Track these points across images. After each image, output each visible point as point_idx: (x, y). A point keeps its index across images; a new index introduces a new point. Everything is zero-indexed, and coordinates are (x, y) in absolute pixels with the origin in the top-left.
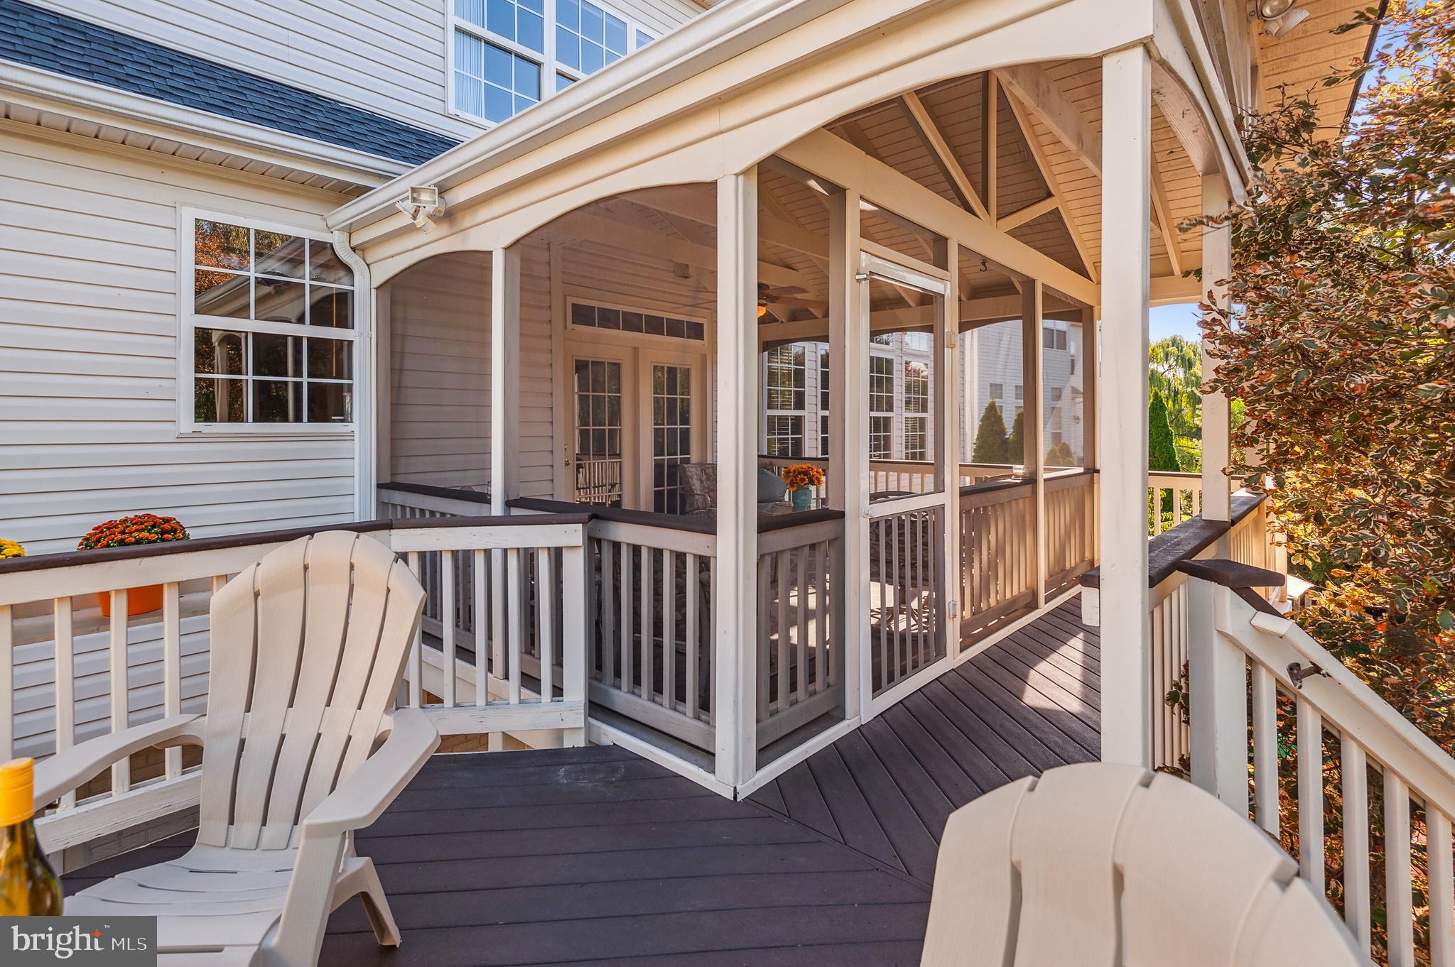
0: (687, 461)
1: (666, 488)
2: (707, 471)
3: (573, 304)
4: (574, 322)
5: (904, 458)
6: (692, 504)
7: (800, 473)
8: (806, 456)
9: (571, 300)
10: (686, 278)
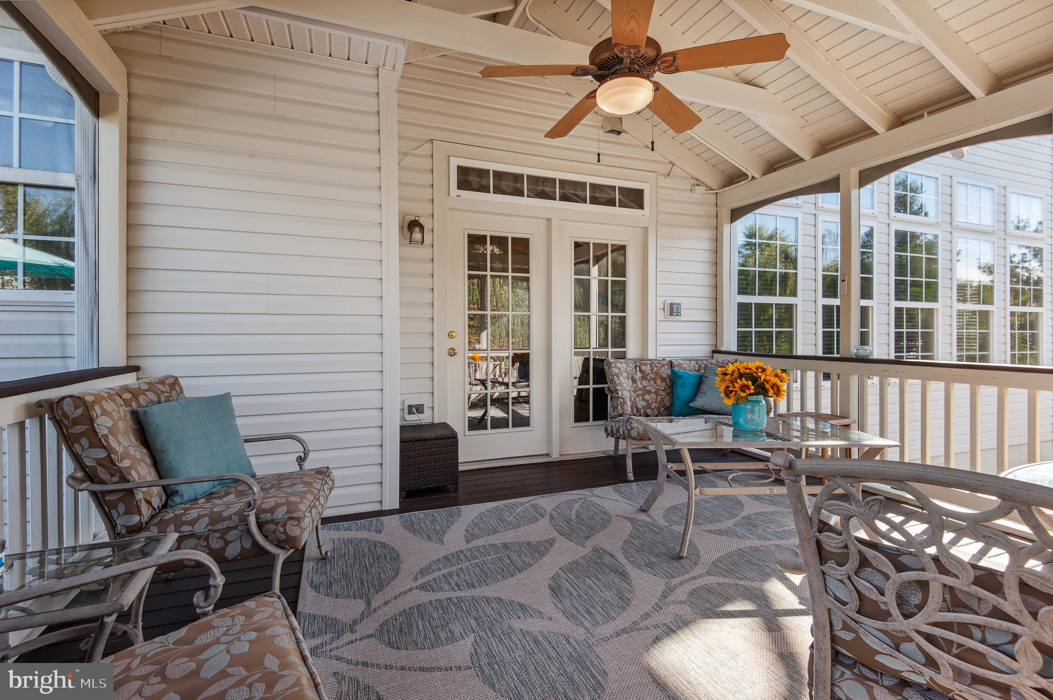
0: (622, 356)
1: (591, 386)
2: (643, 368)
3: (459, 168)
4: (459, 188)
5: (955, 358)
6: (615, 408)
7: (741, 376)
8: (799, 353)
9: (455, 162)
10: (619, 133)
